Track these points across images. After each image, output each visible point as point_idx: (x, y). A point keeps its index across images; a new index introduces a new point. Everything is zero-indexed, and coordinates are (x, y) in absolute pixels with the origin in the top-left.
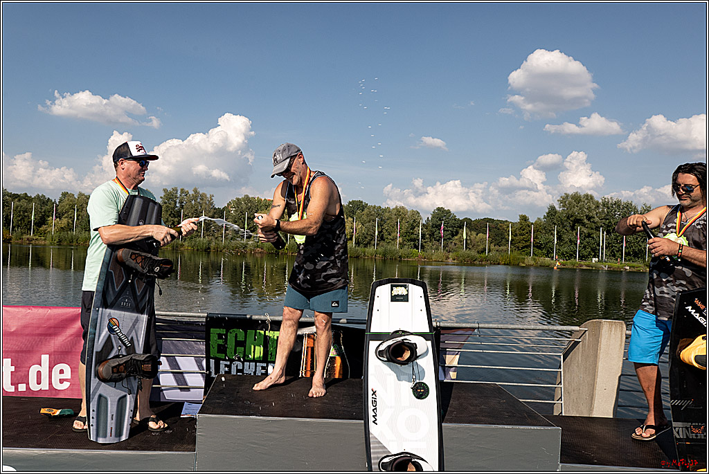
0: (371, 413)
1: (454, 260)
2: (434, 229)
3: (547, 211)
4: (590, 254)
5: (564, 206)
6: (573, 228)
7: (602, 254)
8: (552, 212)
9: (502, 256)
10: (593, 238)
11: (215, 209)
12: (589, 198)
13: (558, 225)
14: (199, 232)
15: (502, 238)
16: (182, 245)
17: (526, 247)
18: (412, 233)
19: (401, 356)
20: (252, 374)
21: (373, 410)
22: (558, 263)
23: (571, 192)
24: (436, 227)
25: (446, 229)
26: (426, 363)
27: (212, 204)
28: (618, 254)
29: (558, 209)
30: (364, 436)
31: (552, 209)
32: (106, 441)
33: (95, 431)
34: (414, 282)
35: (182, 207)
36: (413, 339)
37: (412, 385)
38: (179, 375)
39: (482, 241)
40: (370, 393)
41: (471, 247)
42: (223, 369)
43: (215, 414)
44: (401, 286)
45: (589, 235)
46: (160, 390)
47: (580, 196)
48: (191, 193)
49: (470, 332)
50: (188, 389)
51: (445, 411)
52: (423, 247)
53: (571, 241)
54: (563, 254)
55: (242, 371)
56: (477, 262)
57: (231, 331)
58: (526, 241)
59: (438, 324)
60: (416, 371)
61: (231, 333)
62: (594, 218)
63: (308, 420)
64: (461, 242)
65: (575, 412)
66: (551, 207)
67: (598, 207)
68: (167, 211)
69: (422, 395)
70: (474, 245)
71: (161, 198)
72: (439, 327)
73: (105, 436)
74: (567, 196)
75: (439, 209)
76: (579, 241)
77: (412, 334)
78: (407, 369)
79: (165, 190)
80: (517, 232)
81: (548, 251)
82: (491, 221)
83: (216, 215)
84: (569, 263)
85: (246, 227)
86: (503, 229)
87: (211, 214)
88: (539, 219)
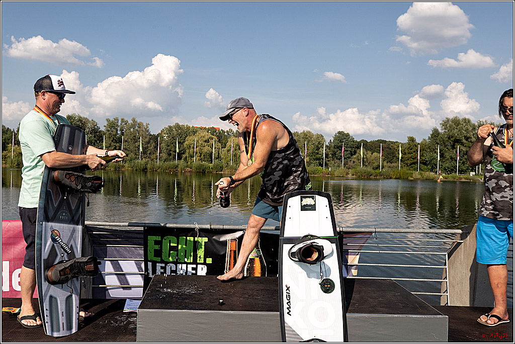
0: (286, 306)
1: (353, 175)
2: (336, 150)
3: (431, 133)
4: (468, 169)
5: (445, 129)
6: (453, 147)
8: (435, 133)
9: (393, 172)
11: (151, 135)
12: (467, 121)
13: (441, 145)
14: (137, 155)
15: (393, 157)
16: (123, 166)
17: (414, 163)
18: (317, 153)
19: (311, 257)
20: (184, 274)
21: (287, 303)
22: (441, 177)
23: (451, 117)
24: (338, 148)
25: (346, 149)
26: (332, 262)
27: (148, 131)
29: (440, 131)
30: (280, 325)
31: (436, 131)
32: (60, 334)
33: (50, 327)
34: (320, 194)
35: (123, 134)
36: (320, 242)
37: (320, 281)
38: (122, 276)
39: (377, 159)
40: (285, 288)
41: (367, 164)
42: (159, 271)
43: (153, 309)
44: (309, 197)
46: (105, 289)
47: (459, 120)
48: (130, 122)
49: (368, 236)
50: (130, 288)
51: (349, 304)
52: (326, 165)
53: (451, 158)
54: (445, 169)
55: (175, 272)
56: (372, 177)
57: (165, 238)
58: (413, 159)
59: (341, 229)
60: (323, 269)
61: (165, 240)
62: (471, 138)
63: (232, 312)
64: (359, 160)
65: (459, 303)
66: (434, 129)
67: (474, 128)
68: (110, 138)
69: (328, 290)
70: (370, 163)
71: (105, 126)
72: (342, 231)
73: (58, 331)
74: (448, 120)
75: (339, 133)
76: (458, 158)
77: (319, 238)
78: (316, 267)
79: (108, 120)
80: (406, 151)
81: (433, 166)
82: (384, 142)
83: (151, 141)
84: (450, 177)
85: (178, 151)
86: (394, 149)
87: (147, 140)
88: (424, 140)
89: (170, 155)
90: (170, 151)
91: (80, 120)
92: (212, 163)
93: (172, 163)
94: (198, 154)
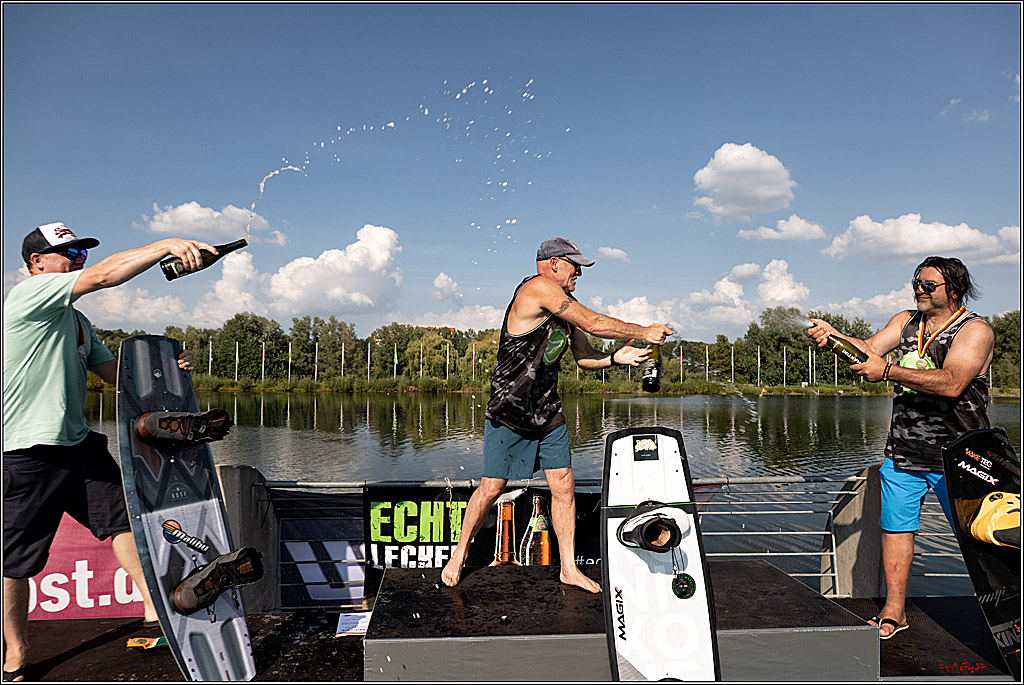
3: (748, 329)
4: (798, 378)
5: (766, 323)
6: (778, 348)
7: (812, 377)
8: (754, 331)
9: (699, 384)
10: (801, 359)
11: (358, 340)
12: (795, 312)
13: (762, 346)
14: (338, 369)
16: (318, 386)
17: (726, 372)
22: (764, 390)
23: (773, 306)
27: (353, 335)
28: (830, 377)
29: (760, 326)
31: (754, 326)
35: (317, 340)
39: (676, 367)
41: (662, 375)
45: (797, 356)
47: (784, 310)
48: (327, 322)
52: (607, 377)
53: (776, 363)
54: (768, 379)
56: (670, 393)
62: (801, 336)
66: (752, 324)
68: (299, 345)
70: (666, 373)
71: (291, 329)
74: (770, 310)
76: (785, 363)
79: (295, 320)
80: (715, 355)
81: (752, 375)
82: (684, 343)
83: (359, 349)
84: (776, 389)
85: (396, 361)
86: (699, 352)
87: (352, 347)
88: (739, 339)
89: (385, 368)
90: (386, 362)
91: (255, 320)
92: (445, 378)
93: (388, 379)
94: (426, 366)
